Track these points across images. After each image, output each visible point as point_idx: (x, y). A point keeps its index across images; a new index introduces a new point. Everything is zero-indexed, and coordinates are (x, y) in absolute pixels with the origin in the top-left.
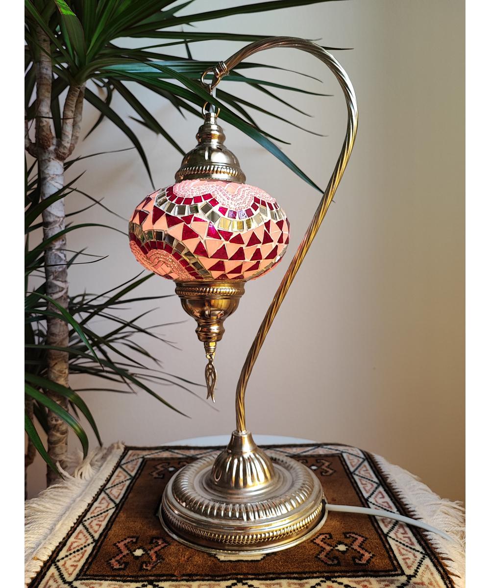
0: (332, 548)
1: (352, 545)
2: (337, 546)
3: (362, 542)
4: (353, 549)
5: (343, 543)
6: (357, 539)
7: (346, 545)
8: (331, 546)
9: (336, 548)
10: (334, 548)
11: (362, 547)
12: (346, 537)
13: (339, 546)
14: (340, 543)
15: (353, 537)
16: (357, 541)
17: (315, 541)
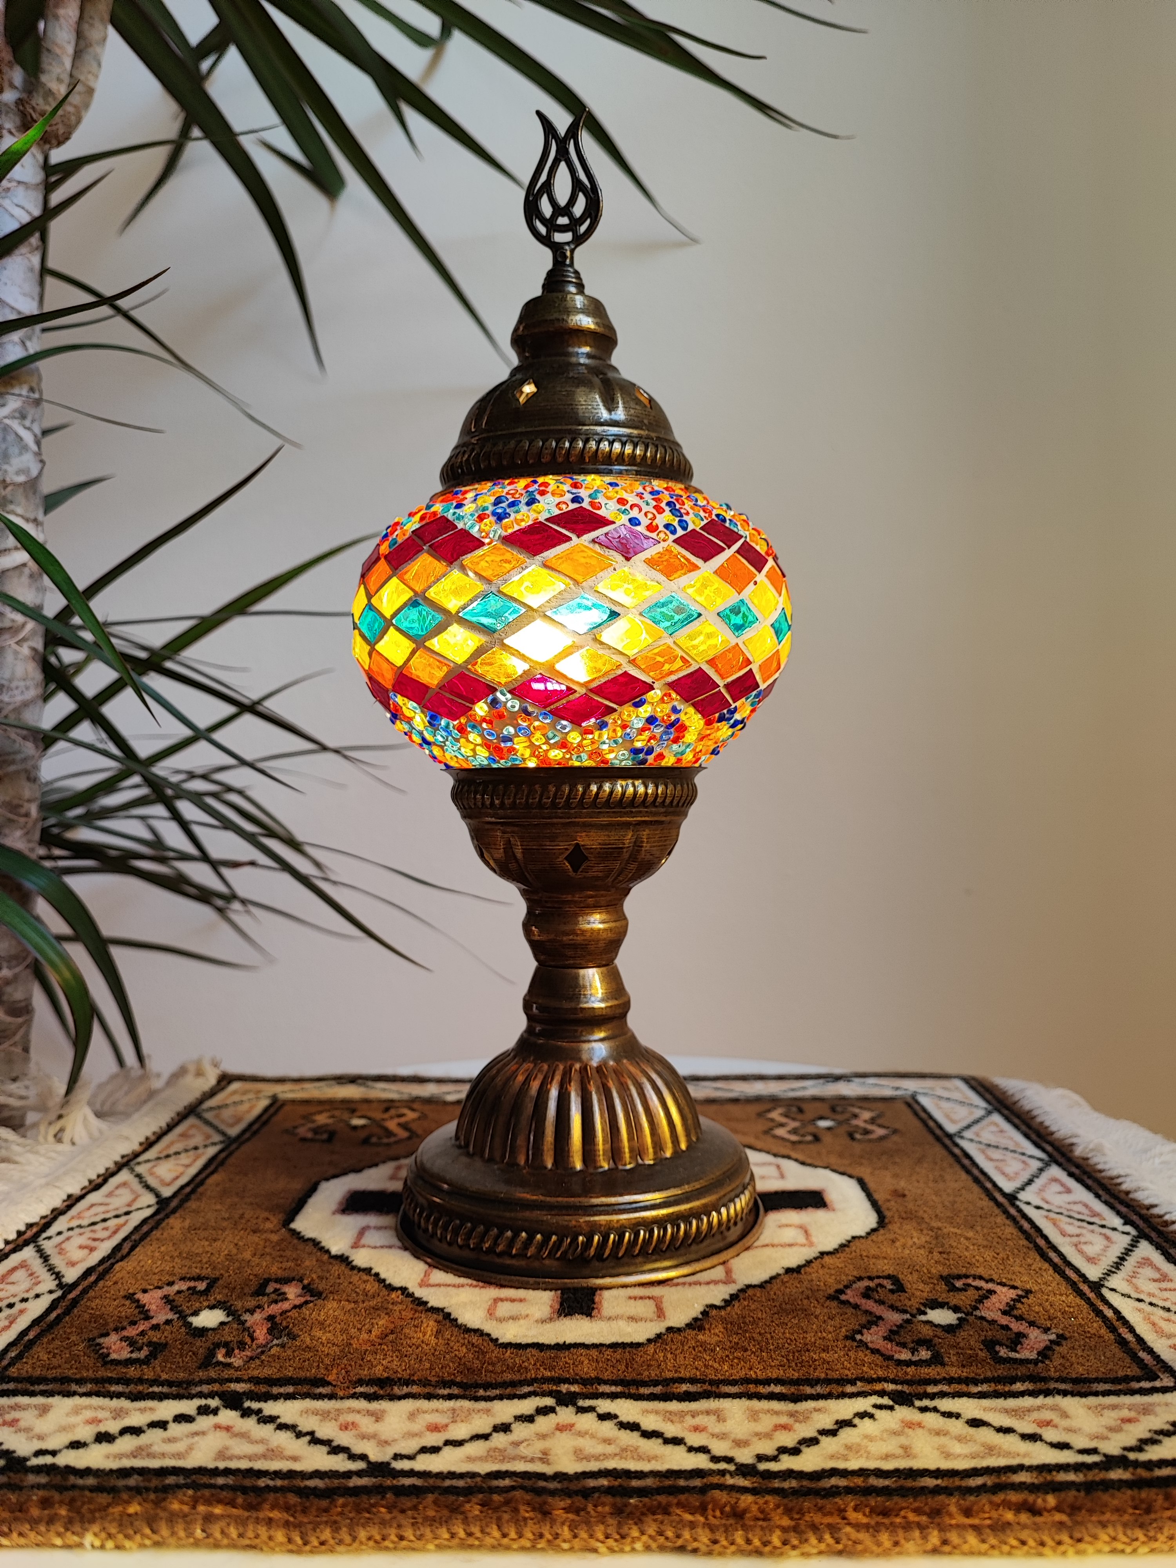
0: (908, 1316)
1: (976, 1308)
2: (925, 1313)
3: (1013, 1300)
4: (982, 1318)
5: (947, 1303)
6: (991, 1292)
7: (956, 1309)
8: (905, 1312)
9: (923, 1318)
10: (913, 1316)
11: (1015, 1312)
12: (953, 1289)
13: (928, 1311)
14: (935, 1304)
15: (977, 1288)
16: (994, 1298)
17: (843, 1297)
